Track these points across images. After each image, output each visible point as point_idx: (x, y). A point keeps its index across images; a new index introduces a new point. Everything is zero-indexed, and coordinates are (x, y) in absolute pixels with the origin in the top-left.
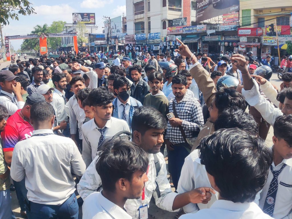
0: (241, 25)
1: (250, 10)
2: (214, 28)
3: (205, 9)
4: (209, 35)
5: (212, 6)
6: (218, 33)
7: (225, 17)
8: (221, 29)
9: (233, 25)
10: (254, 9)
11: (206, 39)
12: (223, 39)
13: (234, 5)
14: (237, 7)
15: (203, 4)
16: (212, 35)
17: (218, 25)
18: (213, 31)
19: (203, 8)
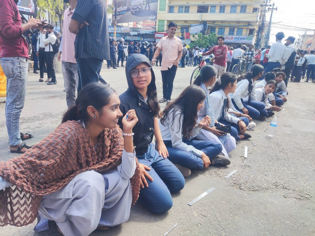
0: (157, 31)
1: (164, 21)
2: (136, 31)
3: (122, 14)
4: (132, 36)
5: (130, 13)
6: (139, 35)
7: (144, 23)
8: (142, 32)
9: (151, 30)
10: (167, 20)
11: (128, 38)
12: (142, 40)
13: (151, 15)
14: (154, 17)
15: (120, 9)
16: (134, 36)
17: (140, 29)
18: (136, 33)
19: (121, 13)
